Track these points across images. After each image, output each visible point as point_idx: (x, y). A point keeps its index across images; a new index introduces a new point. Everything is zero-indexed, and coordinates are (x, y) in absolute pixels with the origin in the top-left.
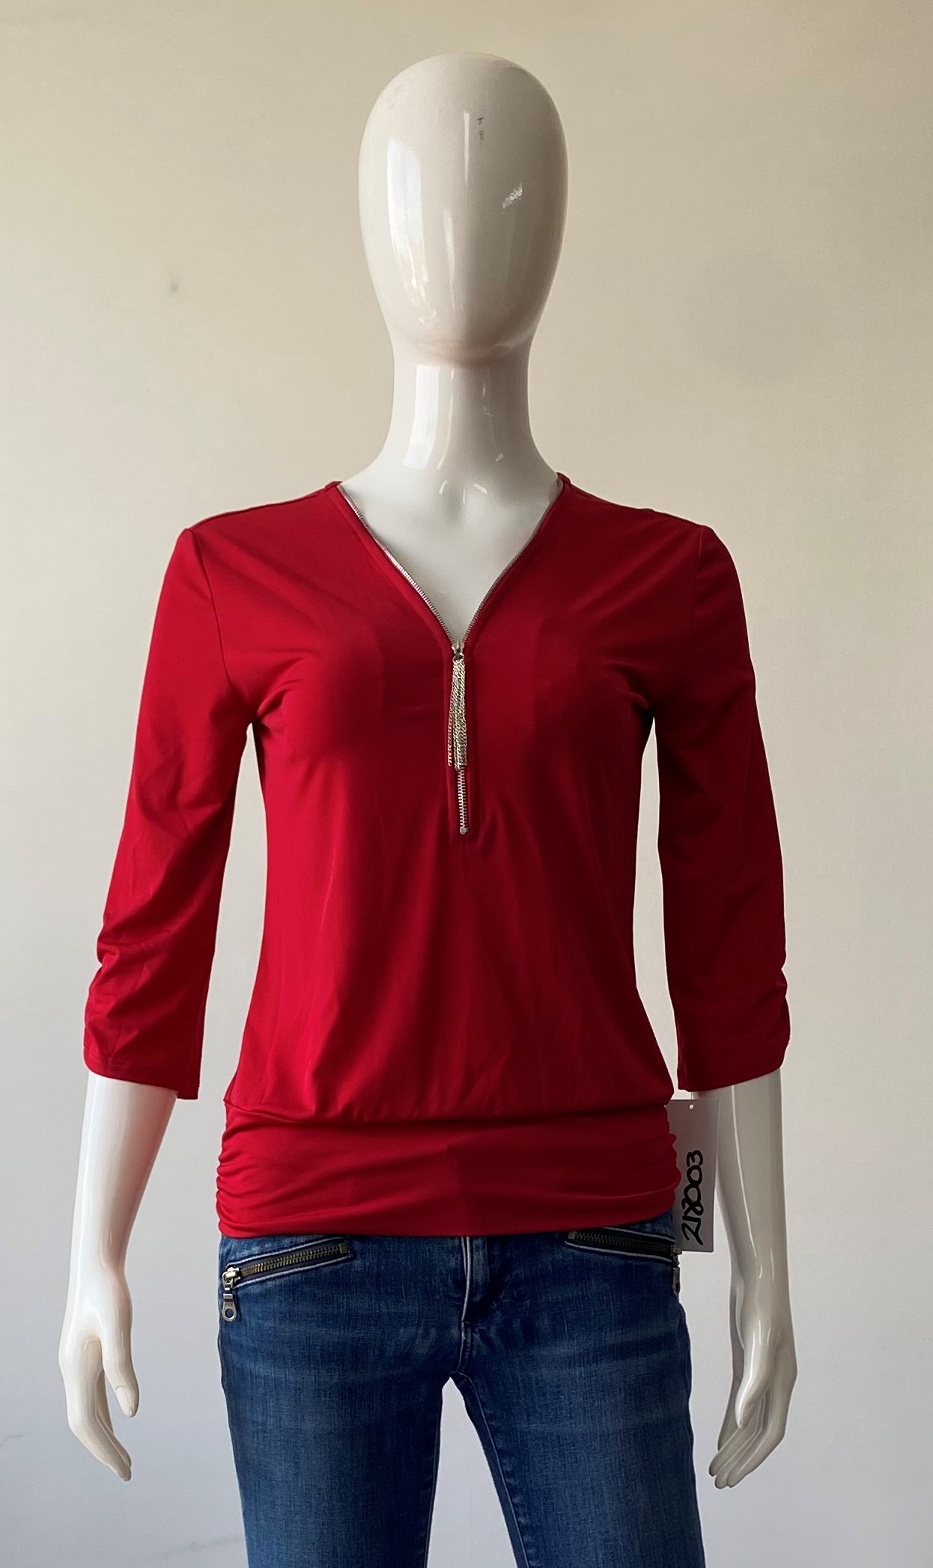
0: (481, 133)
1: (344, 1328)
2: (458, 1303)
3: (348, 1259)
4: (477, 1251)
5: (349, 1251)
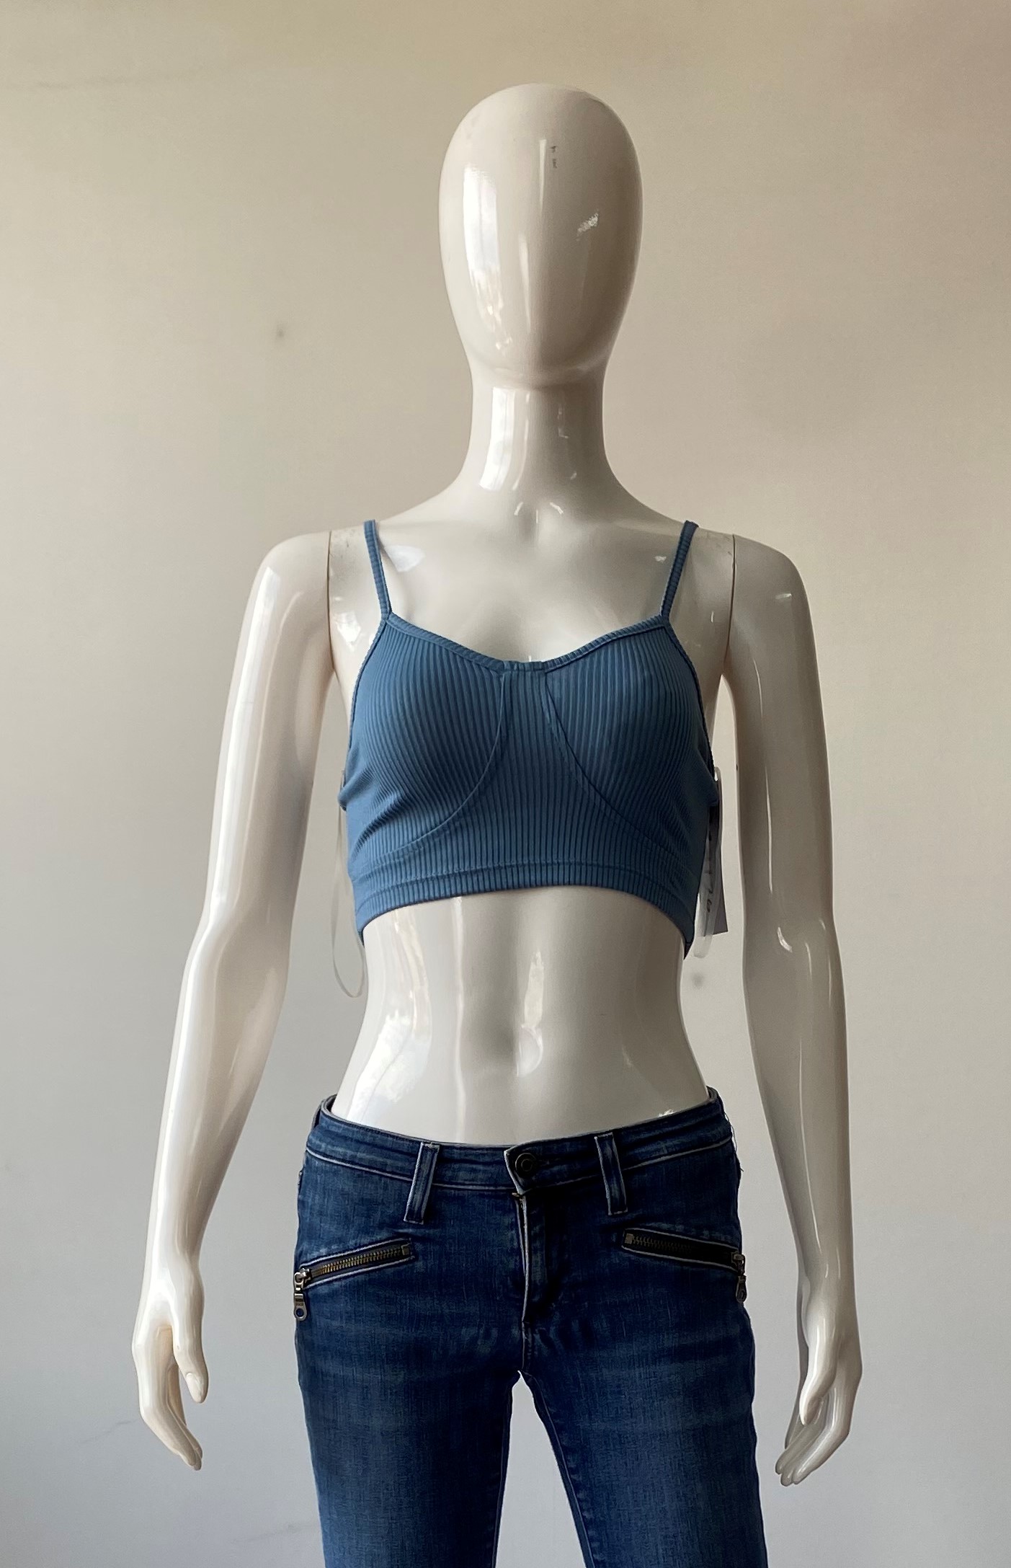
0: (555, 162)
2: (518, 1304)
3: (410, 1260)
4: (536, 1253)
5: (411, 1253)
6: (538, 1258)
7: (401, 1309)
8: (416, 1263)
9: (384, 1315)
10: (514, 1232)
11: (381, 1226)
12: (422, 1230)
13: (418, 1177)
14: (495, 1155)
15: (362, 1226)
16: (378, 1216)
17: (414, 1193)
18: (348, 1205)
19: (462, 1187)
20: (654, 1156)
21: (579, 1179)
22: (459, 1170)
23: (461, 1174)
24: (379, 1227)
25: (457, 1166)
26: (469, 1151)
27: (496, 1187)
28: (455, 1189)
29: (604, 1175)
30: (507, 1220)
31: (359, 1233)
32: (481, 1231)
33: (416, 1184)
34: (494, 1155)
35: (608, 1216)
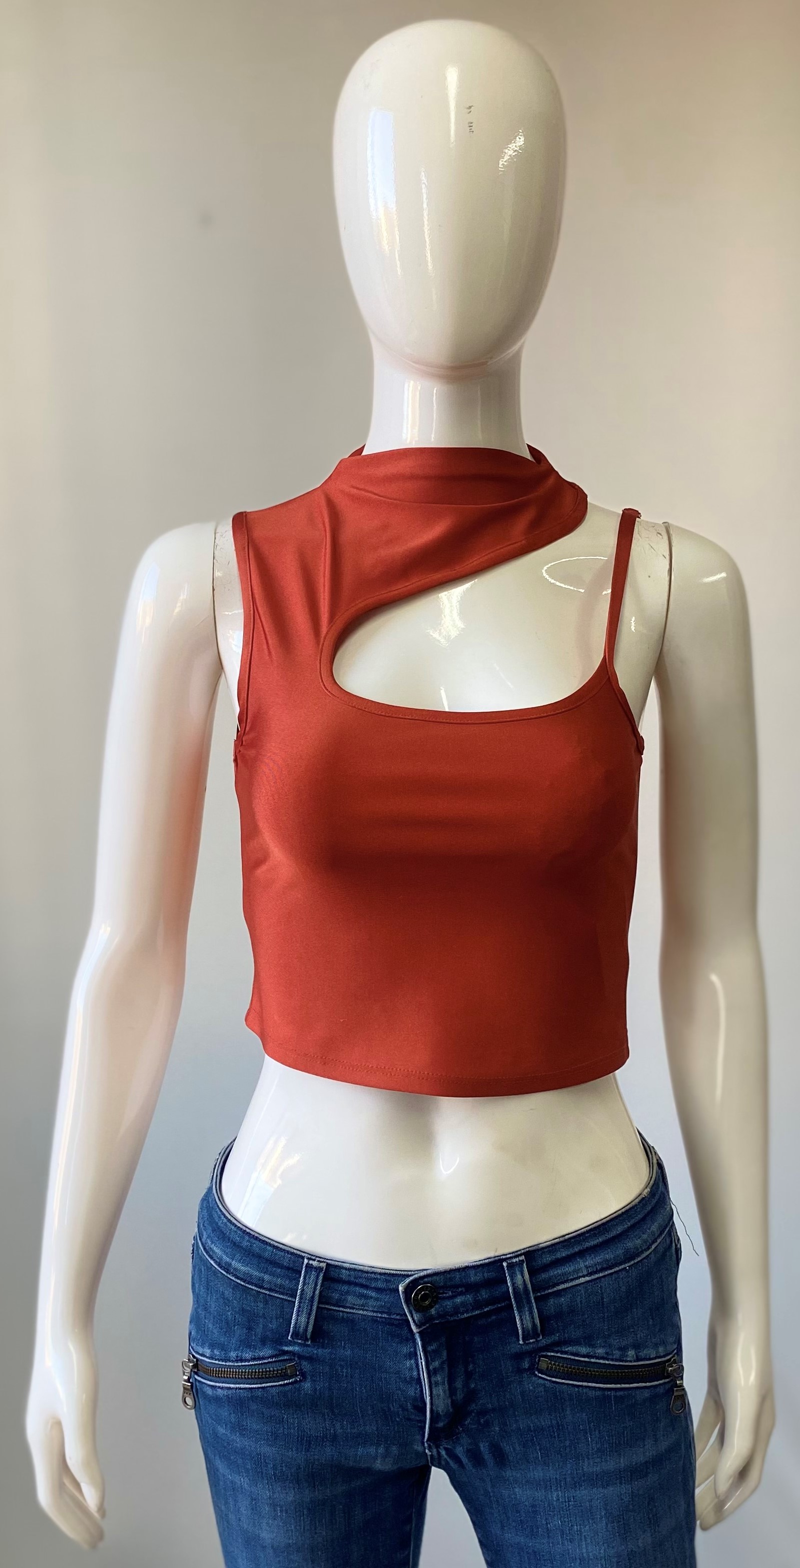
2: (420, 1425)
3: (296, 1382)
4: (437, 1384)
5: (298, 1373)
6: (440, 1391)
7: (289, 1428)
8: (302, 1384)
9: (270, 1434)
10: (413, 1361)
11: (264, 1342)
12: (310, 1349)
13: (301, 1298)
14: (390, 1281)
15: (243, 1338)
16: (259, 1330)
17: (298, 1315)
18: (228, 1311)
19: (351, 1311)
20: (571, 1277)
21: (486, 1310)
22: (348, 1293)
23: (349, 1298)
24: (261, 1341)
25: (345, 1288)
26: (360, 1273)
27: (390, 1315)
28: (343, 1312)
29: (513, 1303)
30: (405, 1350)
31: (239, 1347)
32: (376, 1357)
33: (299, 1307)
34: (387, 1281)
35: (520, 1344)
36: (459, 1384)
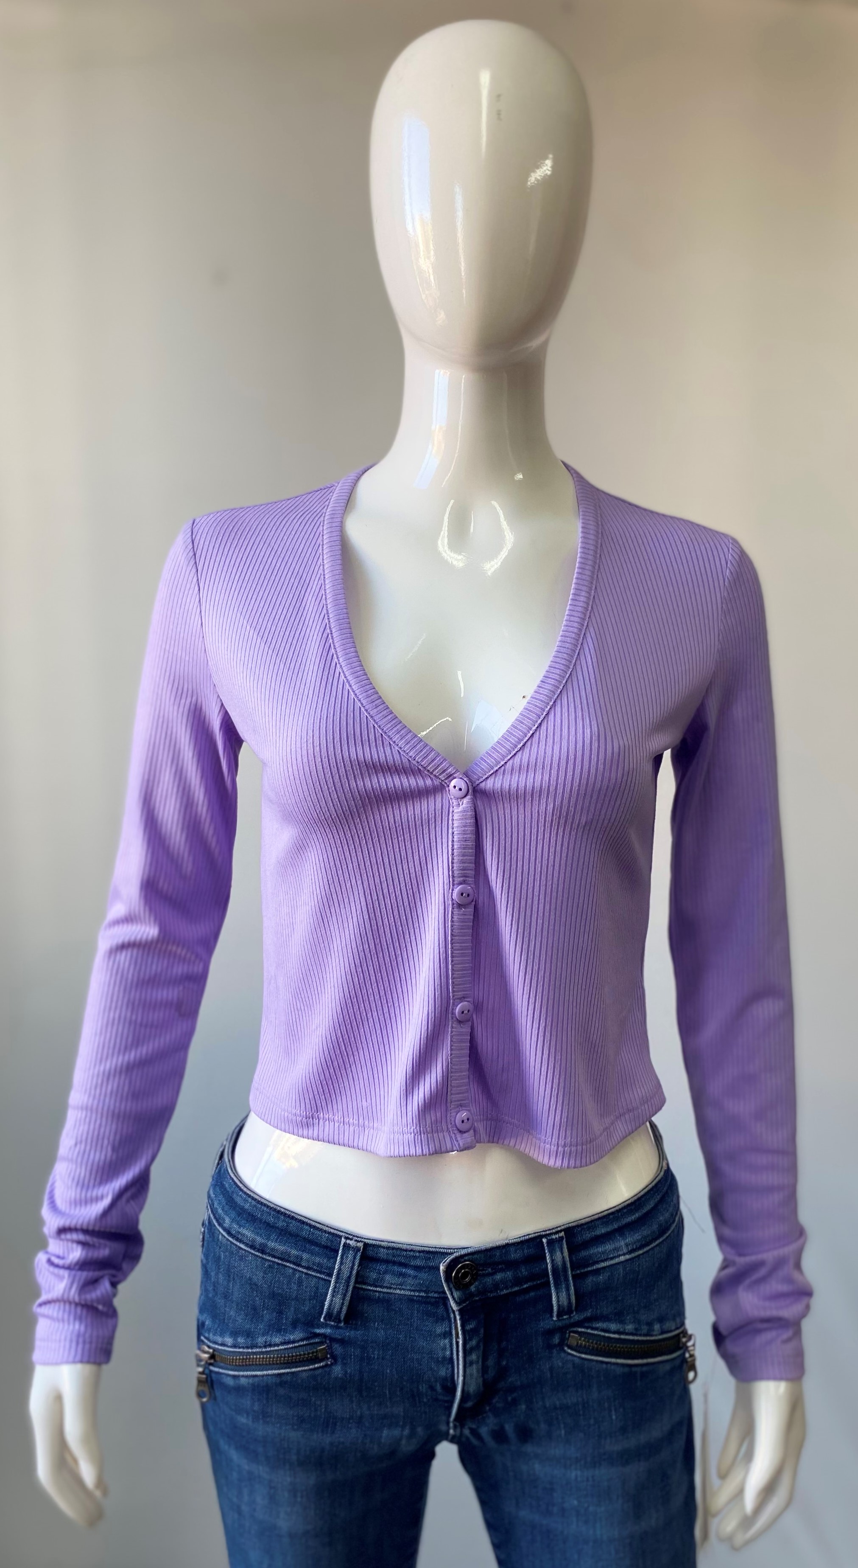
0: (499, 113)
1: (323, 1431)
2: (447, 1406)
5: (329, 1356)
7: (316, 1411)
13: (338, 1277)
14: (431, 1259)
15: (273, 1322)
18: (257, 1297)
20: (612, 1255)
24: (292, 1325)
27: (428, 1293)
28: (379, 1292)
29: (551, 1280)
32: (410, 1337)
34: (428, 1259)
35: (553, 1320)
36: (491, 1362)
